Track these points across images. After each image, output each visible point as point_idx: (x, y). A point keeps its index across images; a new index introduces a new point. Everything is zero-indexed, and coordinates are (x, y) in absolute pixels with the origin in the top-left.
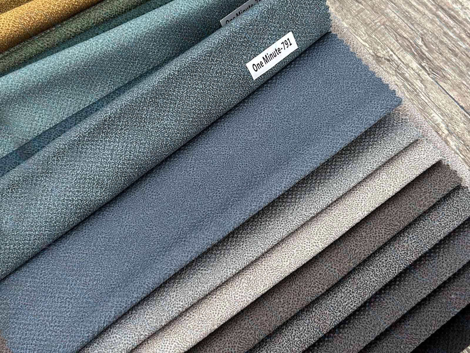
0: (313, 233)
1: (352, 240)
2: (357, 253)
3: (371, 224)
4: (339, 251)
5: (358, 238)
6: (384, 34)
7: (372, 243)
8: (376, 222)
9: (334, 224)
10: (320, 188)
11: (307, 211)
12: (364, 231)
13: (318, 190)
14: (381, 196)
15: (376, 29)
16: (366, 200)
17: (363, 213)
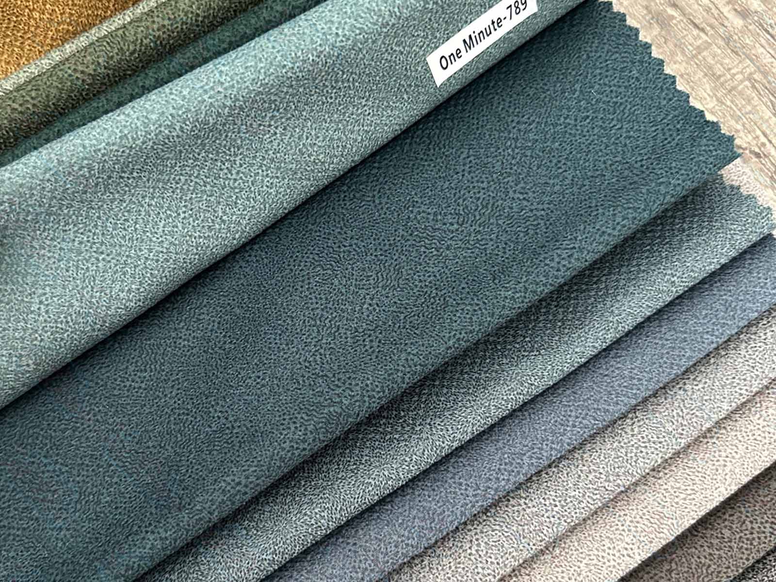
0: (621, 528)
1: (700, 543)
2: (713, 572)
3: (741, 512)
4: (673, 565)
5: (715, 541)
6: (749, 101)
7: (743, 553)
8: (752, 509)
9: (666, 509)
10: (636, 430)
11: (609, 481)
12: (726, 527)
13: (633, 435)
14: (766, 453)
15: (734, 88)
16: (734, 461)
17: (729, 488)
